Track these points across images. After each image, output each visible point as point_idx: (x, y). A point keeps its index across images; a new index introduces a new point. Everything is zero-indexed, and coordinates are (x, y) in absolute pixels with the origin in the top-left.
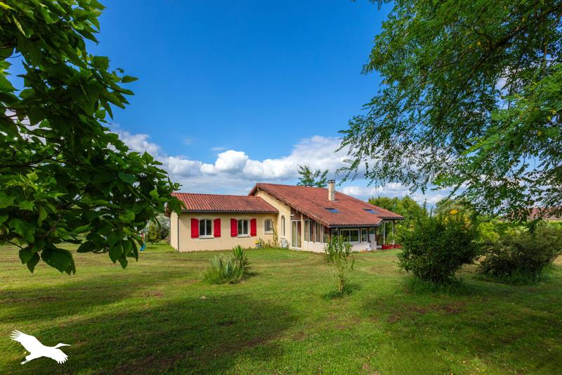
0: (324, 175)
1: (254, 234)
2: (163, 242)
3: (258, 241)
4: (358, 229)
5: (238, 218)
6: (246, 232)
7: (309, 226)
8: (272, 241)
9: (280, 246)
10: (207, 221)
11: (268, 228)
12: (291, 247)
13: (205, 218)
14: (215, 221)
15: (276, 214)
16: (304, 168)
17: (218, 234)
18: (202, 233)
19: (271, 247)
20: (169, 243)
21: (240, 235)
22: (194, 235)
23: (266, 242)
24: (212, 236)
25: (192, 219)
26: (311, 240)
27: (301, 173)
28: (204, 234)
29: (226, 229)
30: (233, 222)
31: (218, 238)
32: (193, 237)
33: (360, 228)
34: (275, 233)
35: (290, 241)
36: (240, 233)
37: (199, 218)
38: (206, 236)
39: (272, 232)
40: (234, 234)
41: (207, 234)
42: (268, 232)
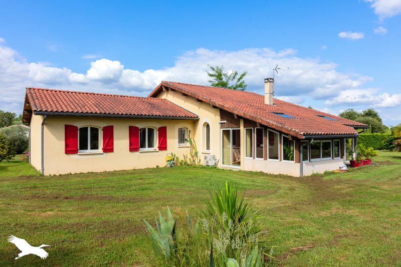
0: (241, 78)
1: (163, 147)
2: (18, 157)
3: (170, 157)
4: (330, 141)
5: (140, 125)
6: (150, 145)
7: (255, 136)
8: (189, 156)
9: (203, 163)
10: (92, 129)
11: (182, 139)
12: (220, 166)
13: (89, 124)
14: (105, 129)
15: (194, 121)
16: (216, 69)
17: (109, 148)
18: (84, 146)
19: (188, 165)
20: (27, 160)
21: (142, 150)
22: (70, 150)
23: (181, 158)
24: (100, 150)
25: (66, 126)
26: (258, 156)
27: (211, 75)
28: (86, 148)
29: (122, 141)
30: (133, 132)
31: (110, 154)
32: (68, 152)
33: (332, 139)
34: (193, 146)
35: (219, 157)
36: (143, 146)
37: (80, 125)
38: (89, 151)
39: (188, 144)
40: (133, 148)
41: (92, 148)
42: (182, 145)
